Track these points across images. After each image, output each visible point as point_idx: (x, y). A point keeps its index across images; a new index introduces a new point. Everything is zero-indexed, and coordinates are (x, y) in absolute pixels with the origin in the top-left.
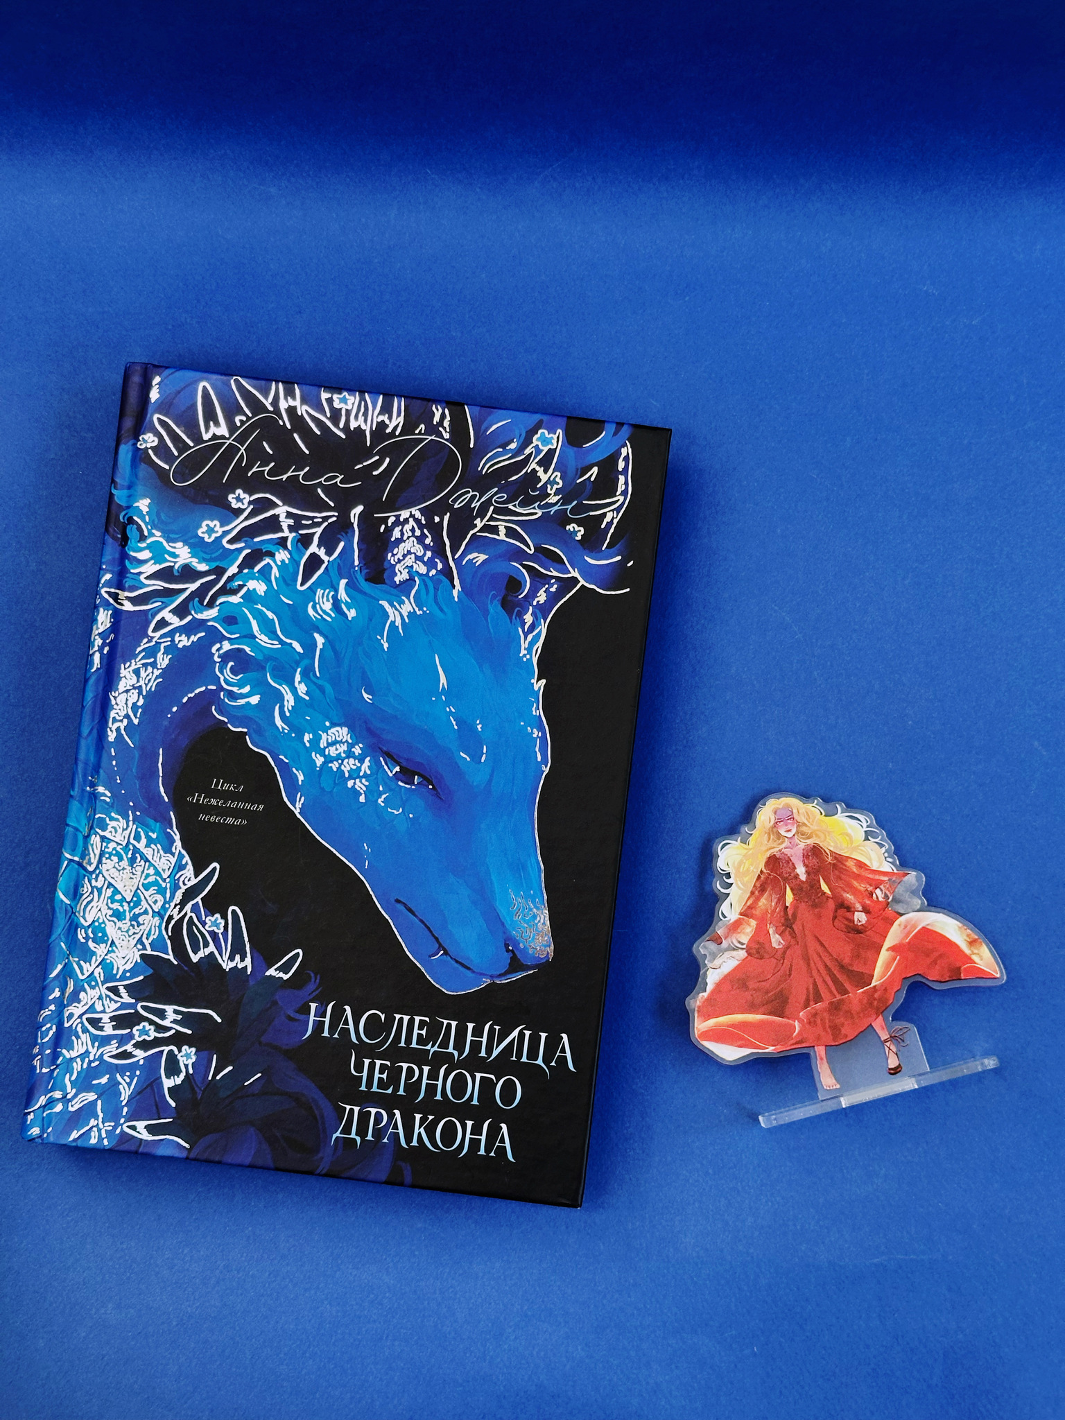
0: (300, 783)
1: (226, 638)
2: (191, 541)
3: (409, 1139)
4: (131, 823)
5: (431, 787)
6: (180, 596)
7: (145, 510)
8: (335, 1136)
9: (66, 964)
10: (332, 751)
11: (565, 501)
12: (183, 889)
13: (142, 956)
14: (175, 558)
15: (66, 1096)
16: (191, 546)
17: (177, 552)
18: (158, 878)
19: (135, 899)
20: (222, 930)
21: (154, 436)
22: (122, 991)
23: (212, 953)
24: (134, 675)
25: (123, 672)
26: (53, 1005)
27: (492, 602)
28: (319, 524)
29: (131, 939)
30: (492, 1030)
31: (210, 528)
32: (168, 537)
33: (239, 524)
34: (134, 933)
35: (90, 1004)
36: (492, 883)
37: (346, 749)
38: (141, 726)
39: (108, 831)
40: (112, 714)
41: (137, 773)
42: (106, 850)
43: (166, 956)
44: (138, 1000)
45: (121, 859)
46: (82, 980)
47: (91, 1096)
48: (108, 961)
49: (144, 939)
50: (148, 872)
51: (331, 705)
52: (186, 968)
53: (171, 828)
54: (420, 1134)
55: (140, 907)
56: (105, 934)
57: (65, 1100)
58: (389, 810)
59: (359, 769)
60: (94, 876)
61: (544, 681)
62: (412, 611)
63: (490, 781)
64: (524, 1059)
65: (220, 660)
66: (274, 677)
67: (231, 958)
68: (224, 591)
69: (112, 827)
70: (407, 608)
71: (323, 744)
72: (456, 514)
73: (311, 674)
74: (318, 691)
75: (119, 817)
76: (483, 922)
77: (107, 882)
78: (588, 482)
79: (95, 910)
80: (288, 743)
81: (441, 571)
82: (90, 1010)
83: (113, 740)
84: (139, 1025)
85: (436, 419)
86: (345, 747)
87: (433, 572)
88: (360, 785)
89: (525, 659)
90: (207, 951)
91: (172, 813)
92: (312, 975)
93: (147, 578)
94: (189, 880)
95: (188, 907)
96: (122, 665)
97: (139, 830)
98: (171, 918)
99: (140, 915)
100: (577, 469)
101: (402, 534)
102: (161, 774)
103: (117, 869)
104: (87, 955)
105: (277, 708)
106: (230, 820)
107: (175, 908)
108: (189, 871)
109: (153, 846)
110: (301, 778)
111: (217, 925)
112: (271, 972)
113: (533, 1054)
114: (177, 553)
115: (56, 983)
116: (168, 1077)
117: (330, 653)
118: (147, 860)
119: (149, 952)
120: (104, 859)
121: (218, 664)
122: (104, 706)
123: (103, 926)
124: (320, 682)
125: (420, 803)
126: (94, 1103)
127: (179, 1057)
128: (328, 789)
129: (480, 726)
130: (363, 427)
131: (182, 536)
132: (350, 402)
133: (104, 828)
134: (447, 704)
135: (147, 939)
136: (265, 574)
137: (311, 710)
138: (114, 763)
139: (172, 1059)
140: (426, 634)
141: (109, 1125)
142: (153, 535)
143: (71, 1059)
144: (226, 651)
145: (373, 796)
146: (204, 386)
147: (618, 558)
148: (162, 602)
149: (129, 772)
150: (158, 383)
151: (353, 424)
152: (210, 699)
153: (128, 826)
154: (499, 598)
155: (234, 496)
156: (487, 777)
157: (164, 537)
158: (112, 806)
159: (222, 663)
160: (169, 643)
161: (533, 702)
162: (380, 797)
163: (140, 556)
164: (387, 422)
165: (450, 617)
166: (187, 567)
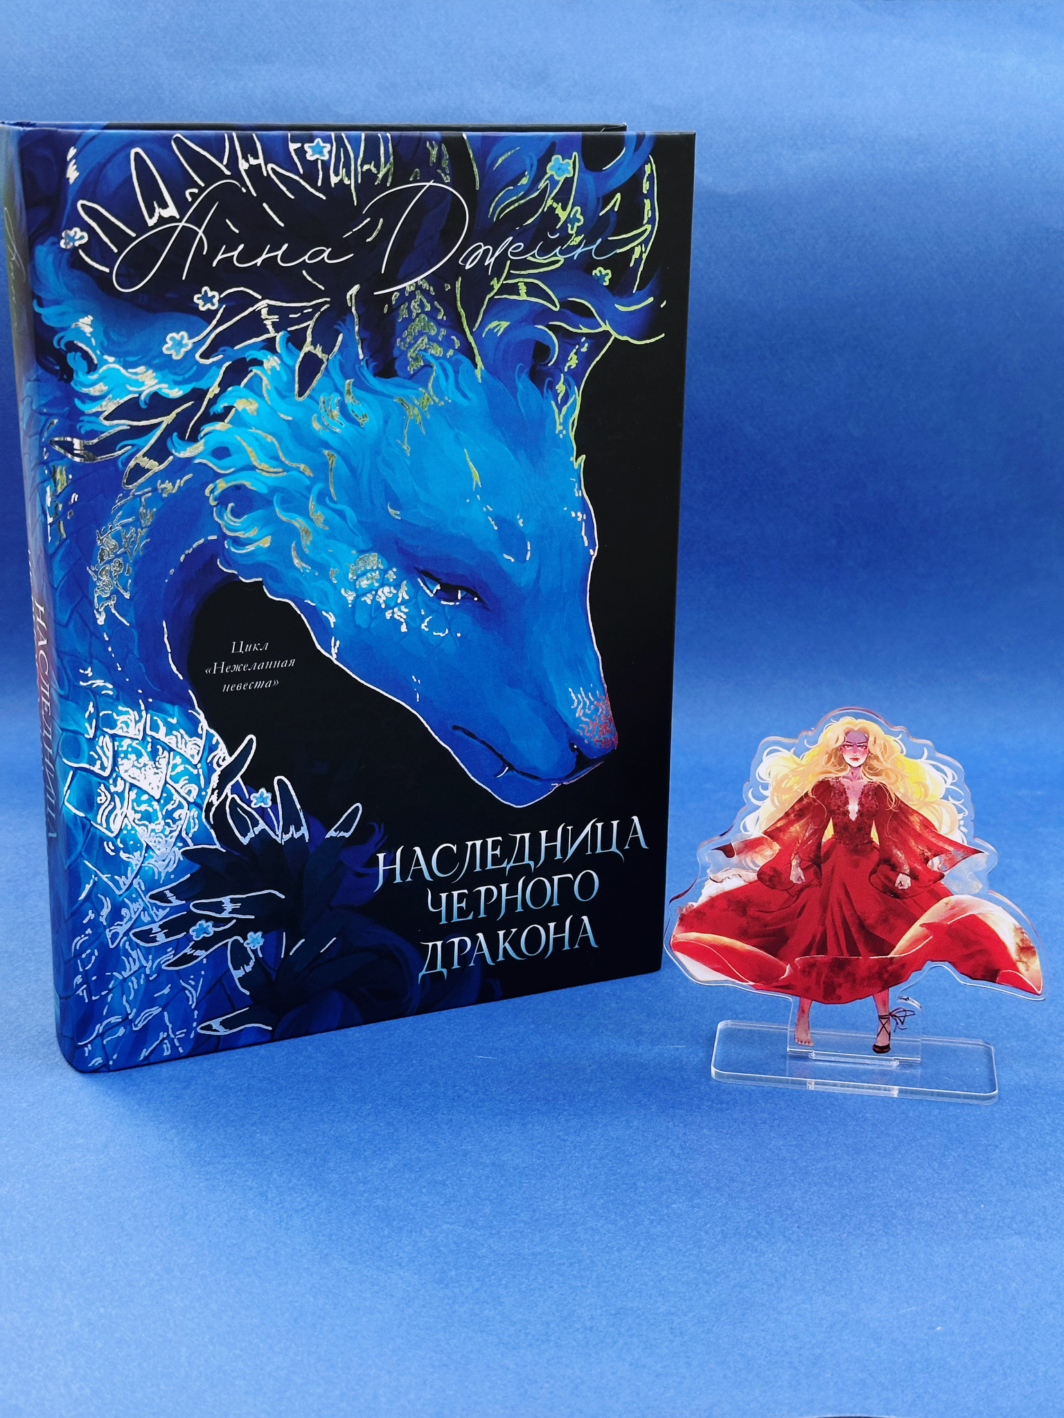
0: (332, 626)
1: (219, 476)
2: (156, 362)
3: (494, 954)
4: (144, 713)
5: (476, 599)
6: (154, 434)
7: (88, 330)
8: (420, 975)
10: (364, 583)
11: (589, 241)
12: (219, 771)
13: (184, 853)
14: (140, 387)
15: (127, 1018)
16: (157, 368)
17: (140, 378)
18: (187, 766)
19: (164, 795)
20: (270, 803)
21: (82, 230)
22: (168, 894)
23: (263, 831)
25: (100, 540)
26: (89, 930)
27: (519, 377)
28: (309, 317)
29: (168, 839)
30: (565, 831)
31: (178, 343)
32: (125, 361)
33: (211, 332)
34: (171, 832)
35: (134, 917)
37: (378, 577)
38: (136, 599)
39: (118, 728)
40: (97, 593)
41: (140, 654)
42: (120, 749)
43: (213, 847)
44: (189, 900)
45: (139, 755)
46: (120, 895)
47: (156, 1010)
48: (147, 868)
49: (184, 834)
50: (175, 762)
51: (354, 530)
52: (236, 854)
53: (193, 708)
54: (505, 949)
55: (173, 802)
56: (137, 841)
57: (126, 1021)
58: (435, 634)
59: (396, 596)
60: (111, 781)
61: (584, 457)
62: (432, 403)
63: (538, 578)
64: (599, 850)
65: (215, 503)
66: (285, 510)
67: (286, 831)
68: (208, 418)
69: (122, 722)
70: (426, 401)
71: (352, 576)
72: (467, 275)
73: (327, 500)
74: (337, 518)
75: (129, 709)
76: (546, 727)
78: (611, 213)
79: (119, 819)
80: (313, 584)
81: (460, 350)
82: (137, 924)
83: (103, 623)
84: (195, 925)
85: (433, 158)
86: (377, 575)
87: (451, 352)
88: (400, 614)
89: (561, 436)
90: (257, 830)
91: (190, 691)
92: (376, 825)
93: (106, 418)
94: (224, 760)
95: (228, 790)
96: (97, 532)
97: (155, 718)
98: (210, 805)
99: (174, 810)
100: (598, 199)
101: (410, 312)
102: (169, 650)
103: (137, 768)
104: (117, 866)
105: (293, 546)
106: (259, 685)
107: (212, 793)
108: (222, 750)
109: (174, 732)
110: (332, 619)
111: (263, 800)
112: (332, 833)
113: (607, 843)
114: (140, 380)
115: (88, 904)
116: (236, 968)
117: (345, 470)
118: (171, 750)
119: (192, 847)
120: (119, 759)
121: (215, 509)
122: (85, 586)
123: (133, 832)
124: (338, 507)
125: (467, 618)
126: (159, 1017)
127: (245, 945)
128: (364, 626)
129: (521, 521)
130: (346, 182)
131: (143, 357)
132: (326, 151)
133: (112, 725)
134: (483, 503)
135: (187, 834)
136: (255, 388)
137: (333, 541)
138: (110, 649)
139: (239, 950)
140: (451, 427)
141: (180, 1034)
142: (106, 362)
144: (222, 492)
145: (415, 622)
146: (137, 154)
147: (651, 300)
148: (133, 445)
149: (130, 655)
150: (75, 157)
151: (334, 180)
152: (213, 551)
153: (141, 717)
154: (527, 370)
155: (200, 296)
156: (534, 575)
157: (119, 362)
158: (117, 698)
159: (219, 506)
160: (150, 494)
161: (575, 482)
162: (422, 621)
163: (94, 391)
164: (374, 170)
165: (475, 402)
166: (155, 396)
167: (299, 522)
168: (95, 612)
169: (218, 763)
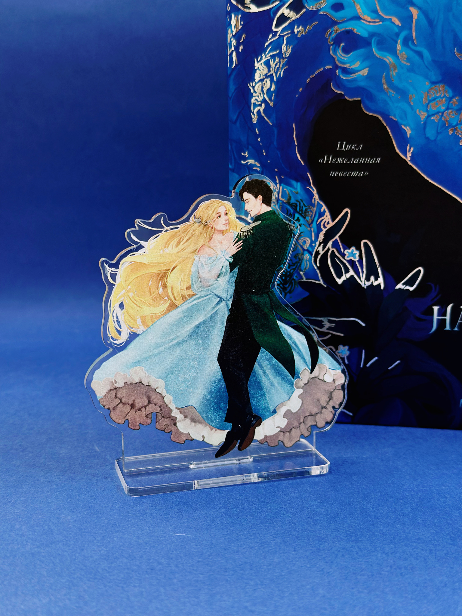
0: (408, 136)
1: (335, 23)
4: (278, 185)
10: (434, 106)
12: (324, 230)
13: (300, 283)
20: (358, 258)
23: (352, 277)
24: (265, 67)
25: (257, 65)
37: (445, 103)
38: (277, 107)
40: (253, 101)
41: (278, 145)
43: (318, 282)
51: (429, 67)
52: (333, 289)
53: (310, 185)
65: (332, 43)
66: (380, 49)
67: (368, 279)
71: (425, 101)
73: (410, 43)
80: (396, 104)
83: (256, 122)
88: (459, 132)
90: (348, 275)
91: (308, 174)
92: (432, 286)
95: (330, 244)
96: (255, 60)
97: (285, 189)
98: (317, 253)
102: (296, 144)
105: (384, 77)
106: (354, 174)
107: (319, 245)
108: (327, 217)
110: (409, 132)
111: (354, 255)
112: (400, 286)
121: (331, 47)
122: (246, 95)
124: (418, 49)
128: (432, 138)
137: (413, 74)
138: (259, 139)
144: (337, 34)
149: (272, 146)
152: (328, 77)
159: (334, 45)
160: (290, 35)
167: (389, 59)
168: (251, 114)
169: (324, 225)
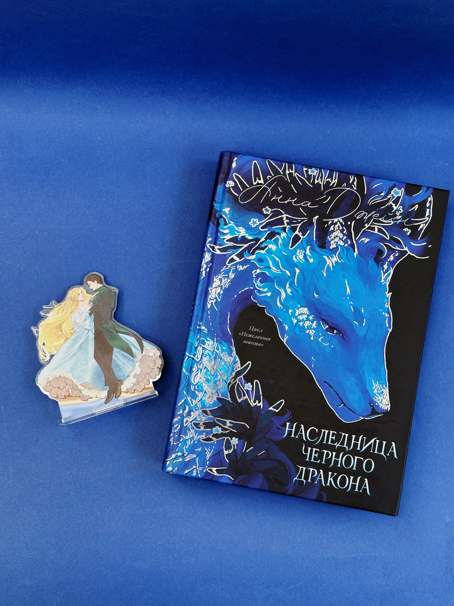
0: (286, 330)
2: (246, 226)
3: (326, 482)
4: (215, 343)
5: (341, 335)
7: (228, 212)
8: (295, 479)
9: (185, 400)
10: (300, 318)
14: (239, 233)
15: (184, 455)
16: (246, 229)
17: (240, 231)
19: (215, 374)
21: (233, 182)
22: (208, 412)
23: (247, 399)
24: (219, 281)
25: (215, 279)
26: (179, 417)
27: (370, 259)
30: (363, 439)
31: (255, 222)
32: (236, 224)
33: (265, 221)
35: (195, 417)
36: (365, 377)
37: (306, 317)
39: (205, 345)
40: (210, 297)
41: (219, 321)
42: (205, 353)
43: (228, 399)
44: (215, 417)
45: (210, 357)
46: (192, 407)
47: (194, 456)
48: (203, 400)
51: (301, 298)
52: (235, 405)
54: (330, 481)
56: (202, 388)
57: (183, 456)
58: (323, 343)
60: (199, 364)
62: (337, 261)
63: (366, 334)
64: (376, 452)
66: (278, 285)
67: (255, 402)
68: (259, 248)
69: (207, 344)
70: (335, 259)
71: (297, 314)
73: (293, 285)
75: (211, 340)
76: (361, 393)
77: (204, 367)
78: (413, 211)
79: (199, 378)
80: (282, 313)
83: (209, 308)
84: (215, 427)
86: (306, 316)
88: (312, 332)
89: (383, 284)
90: (244, 398)
92: (288, 410)
93: (226, 241)
95: (237, 380)
96: (215, 277)
97: (219, 345)
98: (230, 383)
102: (229, 323)
104: (194, 396)
105: (278, 298)
106: (256, 344)
110: (287, 328)
112: (271, 408)
113: (380, 450)
115: (181, 407)
116: (226, 450)
117: (301, 276)
118: (221, 359)
119: (220, 397)
120: (203, 357)
122: (206, 293)
123: (202, 385)
124: (296, 288)
125: (337, 341)
126: (195, 459)
127: (231, 442)
129: (363, 310)
130: (320, 183)
131: (242, 224)
132: (315, 172)
133: (204, 344)
134: (350, 300)
137: (292, 300)
138: (209, 317)
139: (228, 442)
140: (342, 271)
141: (201, 469)
142: (231, 223)
143: (186, 439)
144: (258, 273)
145: (317, 337)
146: (255, 163)
147: (425, 243)
148: (233, 251)
149: (215, 321)
150: (236, 160)
151: (316, 182)
152: (250, 293)
153: (214, 344)
154: (374, 257)
155: (265, 209)
156: (365, 332)
157: (235, 224)
158: (208, 335)
159: (256, 278)
160: (235, 268)
161: (386, 302)
162: (320, 338)
163: (225, 231)
164: (330, 181)
165: (353, 264)
166: (243, 237)
168: (208, 303)
169: (236, 368)
